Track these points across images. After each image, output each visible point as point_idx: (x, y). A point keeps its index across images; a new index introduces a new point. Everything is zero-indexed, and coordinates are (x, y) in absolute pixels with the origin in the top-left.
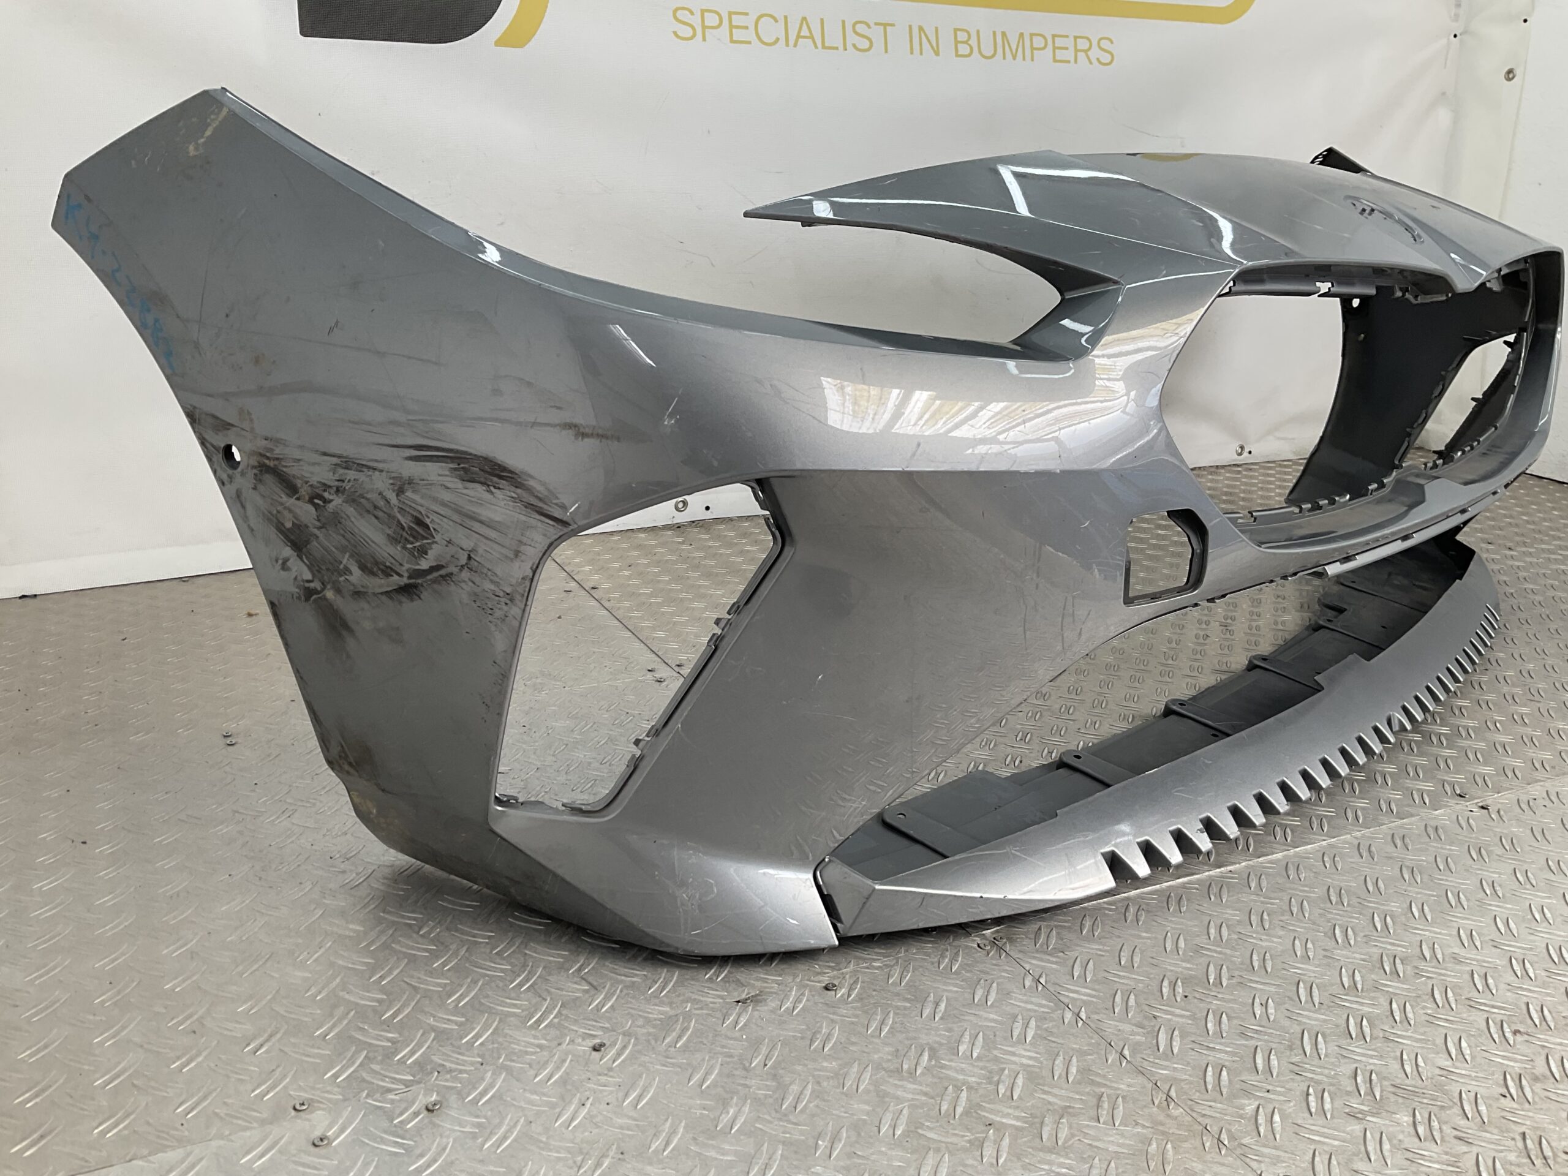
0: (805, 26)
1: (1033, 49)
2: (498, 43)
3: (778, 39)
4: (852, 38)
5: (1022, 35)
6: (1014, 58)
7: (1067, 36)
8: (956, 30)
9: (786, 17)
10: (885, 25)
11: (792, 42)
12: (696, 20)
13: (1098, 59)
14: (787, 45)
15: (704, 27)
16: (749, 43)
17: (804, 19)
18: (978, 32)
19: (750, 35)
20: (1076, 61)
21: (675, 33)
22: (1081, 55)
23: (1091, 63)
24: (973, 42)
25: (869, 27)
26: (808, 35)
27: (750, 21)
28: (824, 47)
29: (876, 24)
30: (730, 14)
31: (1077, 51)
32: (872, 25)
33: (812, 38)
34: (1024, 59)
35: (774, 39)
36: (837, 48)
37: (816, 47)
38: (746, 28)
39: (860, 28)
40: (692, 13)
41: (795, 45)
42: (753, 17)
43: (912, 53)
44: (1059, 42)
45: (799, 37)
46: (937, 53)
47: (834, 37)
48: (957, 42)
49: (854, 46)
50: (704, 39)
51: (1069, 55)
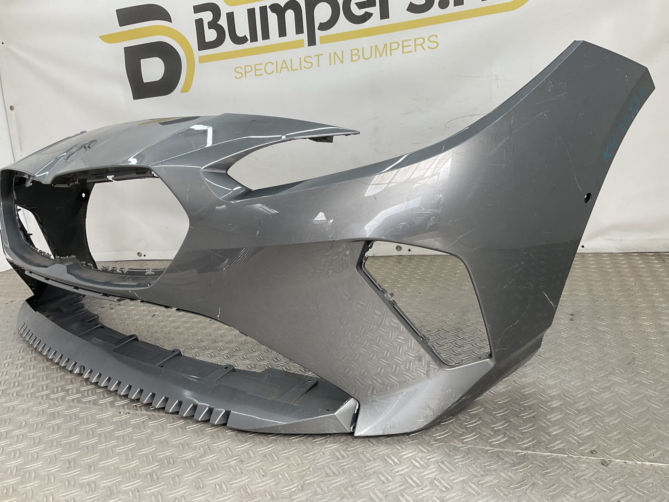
0: (284, 63)
1: (391, 50)
2: (181, 92)
3: (273, 71)
4: (303, 64)
5: (386, 45)
6: (381, 56)
7: (411, 40)
8: (352, 50)
9: (277, 62)
10: (318, 56)
11: (279, 71)
12: (243, 71)
13: (429, 47)
14: (277, 72)
15: (246, 72)
16: (262, 75)
17: (284, 61)
18: (363, 48)
19: (263, 72)
20: (415, 51)
21: (235, 77)
22: (419, 47)
23: (424, 49)
24: (360, 54)
25: (311, 57)
26: (286, 67)
27: (262, 67)
28: (292, 70)
29: (314, 56)
30: (255, 65)
31: (416, 45)
32: (313, 56)
33: (287, 67)
34: (386, 56)
35: (272, 71)
36: (297, 70)
37: (289, 71)
38: (261, 69)
39: (307, 59)
40: (241, 68)
41: (280, 72)
42: (264, 65)
43: (330, 64)
44: (405, 44)
45: (282, 68)
46: (342, 62)
47: (296, 65)
48: (352, 55)
49: (305, 67)
50: (246, 77)
51: (412, 48)
